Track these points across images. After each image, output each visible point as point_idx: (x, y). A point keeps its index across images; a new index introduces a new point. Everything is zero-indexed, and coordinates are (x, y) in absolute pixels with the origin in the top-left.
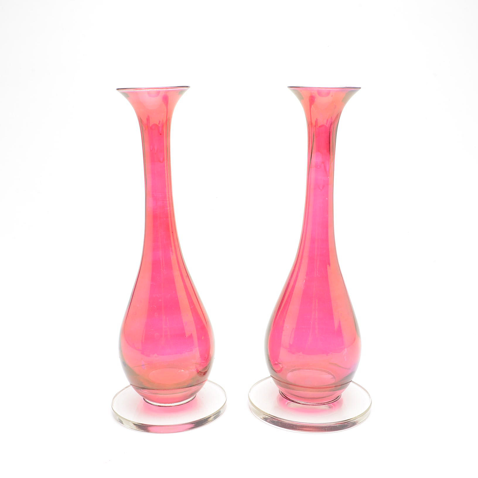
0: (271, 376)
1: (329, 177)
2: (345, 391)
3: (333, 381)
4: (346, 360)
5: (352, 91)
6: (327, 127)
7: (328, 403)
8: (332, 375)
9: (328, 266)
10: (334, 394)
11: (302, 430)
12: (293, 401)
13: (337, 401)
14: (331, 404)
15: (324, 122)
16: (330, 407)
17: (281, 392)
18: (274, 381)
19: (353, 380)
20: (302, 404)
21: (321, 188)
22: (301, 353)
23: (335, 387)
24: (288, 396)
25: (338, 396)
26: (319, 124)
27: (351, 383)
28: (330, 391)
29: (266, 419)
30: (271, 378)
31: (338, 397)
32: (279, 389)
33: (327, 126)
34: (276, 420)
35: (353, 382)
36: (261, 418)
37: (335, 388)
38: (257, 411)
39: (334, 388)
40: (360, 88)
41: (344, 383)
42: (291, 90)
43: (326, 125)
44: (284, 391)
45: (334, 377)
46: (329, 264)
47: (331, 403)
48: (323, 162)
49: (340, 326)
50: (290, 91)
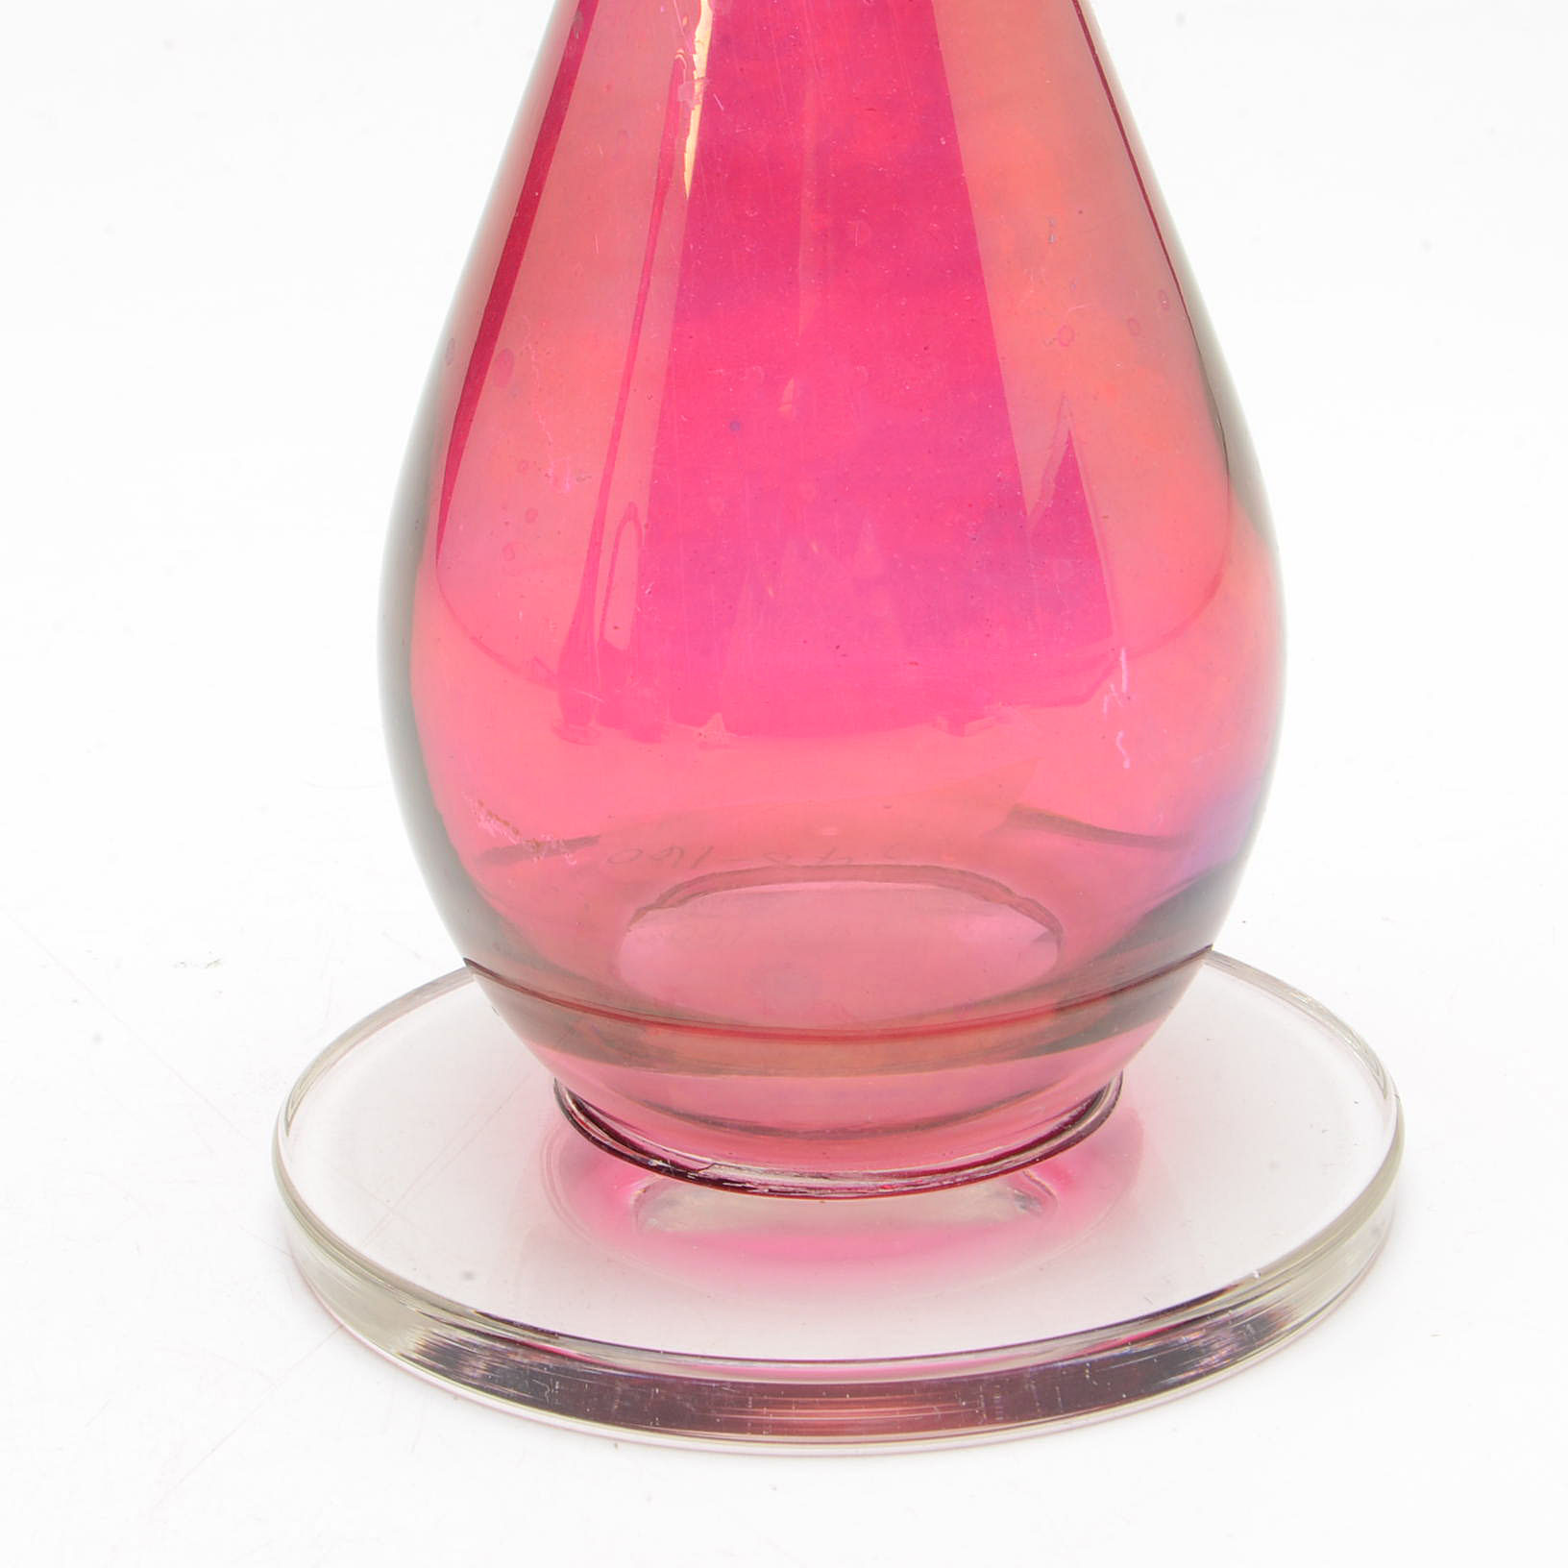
0: (467, 961)
3: (1044, 962)
4: (1127, 764)
7: (995, 1166)
10: (1051, 1085)
11: (758, 1428)
12: (685, 1175)
13: (1079, 1138)
14: (1029, 1170)
17: (576, 1101)
19: (1219, 946)
20: (772, 1193)
22: (713, 731)
23: (1060, 1009)
24: (635, 1131)
25: (1093, 1090)
27: (1203, 968)
28: (1027, 1051)
29: (446, 1360)
30: (475, 987)
31: (1097, 1099)
32: (546, 1077)
34: (547, 1360)
35: (1217, 955)
37: (1061, 1020)
39: (1045, 1023)
44: (598, 1086)
47: (1033, 1162)
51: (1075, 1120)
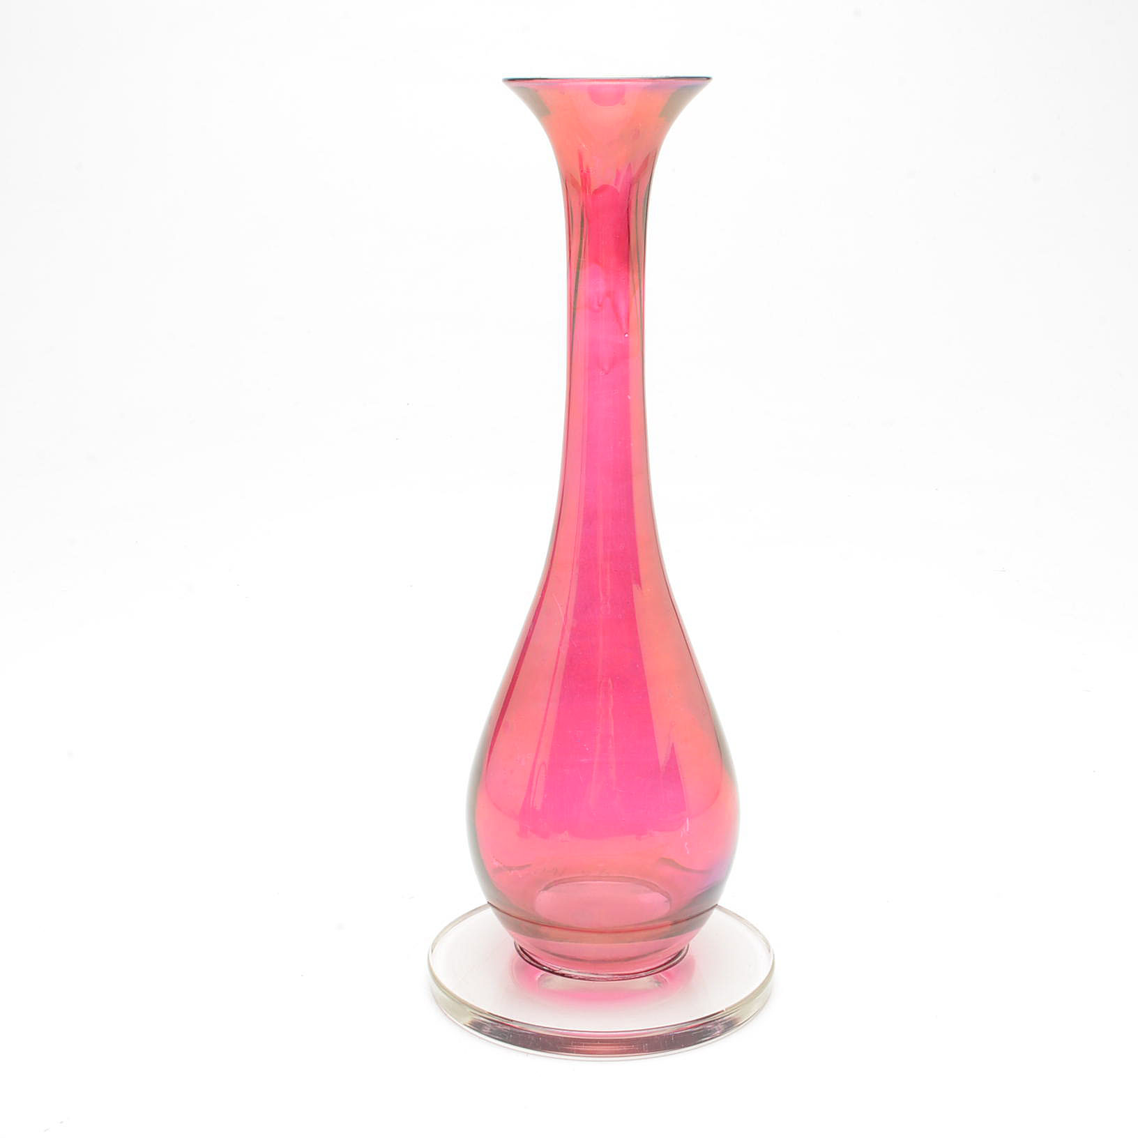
0: (488, 903)
1: (626, 335)
2: (698, 936)
3: (664, 910)
4: (688, 853)
5: (685, 87)
6: (619, 191)
7: (649, 972)
8: (663, 893)
9: (635, 587)
10: (666, 948)
11: (578, 1052)
12: (553, 972)
13: (674, 965)
14: (660, 974)
15: (610, 179)
16: (659, 981)
17: (520, 947)
18: (499, 917)
19: (719, 904)
20: (580, 979)
21: (606, 368)
22: (565, 836)
23: (672, 924)
24: (539, 958)
25: (679, 950)
26: (595, 184)
27: (715, 911)
29: (477, 1026)
30: (490, 911)
31: (680, 953)
32: (512, 940)
33: (619, 188)
34: (509, 1028)
35: (720, 907)
36: (465, 1025)
38: (452, 1004)
39: (668, 928)
40: (708, 78)
41: (694, 914)
42: (514, 89)
43: (613, 185)
44: (527, 943)
45: (670, 899)
46: (639, 582)
47: (660, 971)
48: (608, 294)
49: (673, 757)
50: (508, 91)
51: (673, 959)
